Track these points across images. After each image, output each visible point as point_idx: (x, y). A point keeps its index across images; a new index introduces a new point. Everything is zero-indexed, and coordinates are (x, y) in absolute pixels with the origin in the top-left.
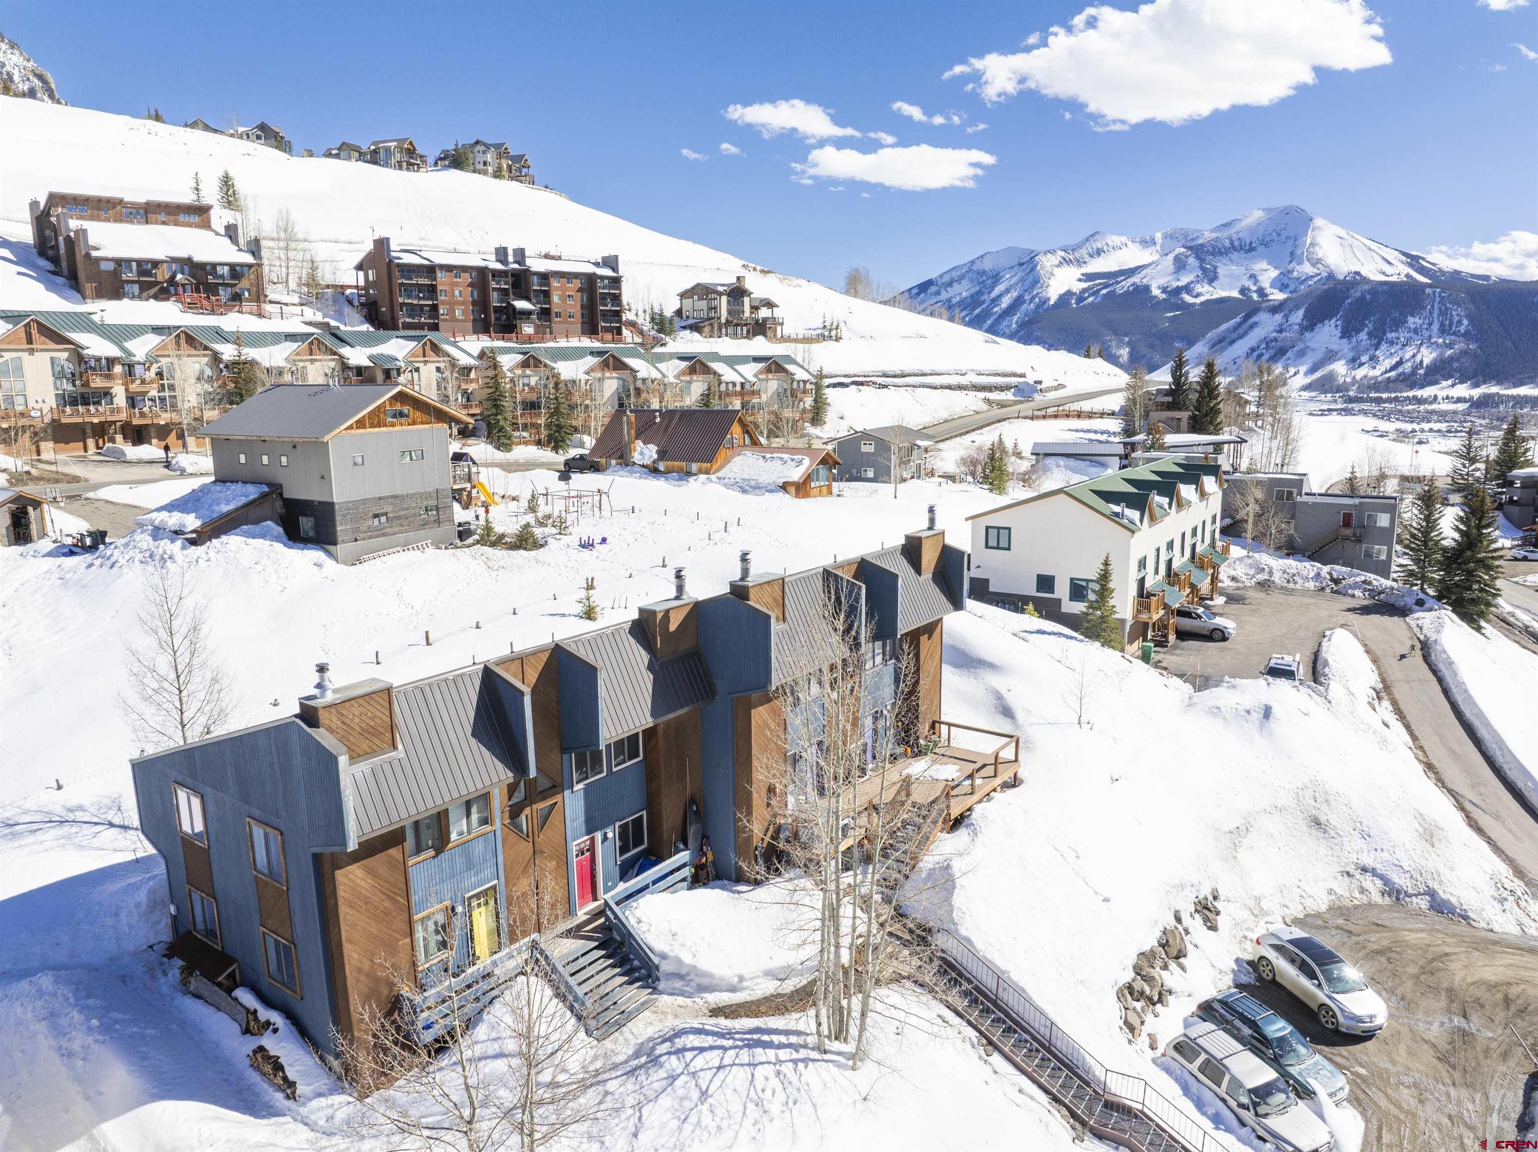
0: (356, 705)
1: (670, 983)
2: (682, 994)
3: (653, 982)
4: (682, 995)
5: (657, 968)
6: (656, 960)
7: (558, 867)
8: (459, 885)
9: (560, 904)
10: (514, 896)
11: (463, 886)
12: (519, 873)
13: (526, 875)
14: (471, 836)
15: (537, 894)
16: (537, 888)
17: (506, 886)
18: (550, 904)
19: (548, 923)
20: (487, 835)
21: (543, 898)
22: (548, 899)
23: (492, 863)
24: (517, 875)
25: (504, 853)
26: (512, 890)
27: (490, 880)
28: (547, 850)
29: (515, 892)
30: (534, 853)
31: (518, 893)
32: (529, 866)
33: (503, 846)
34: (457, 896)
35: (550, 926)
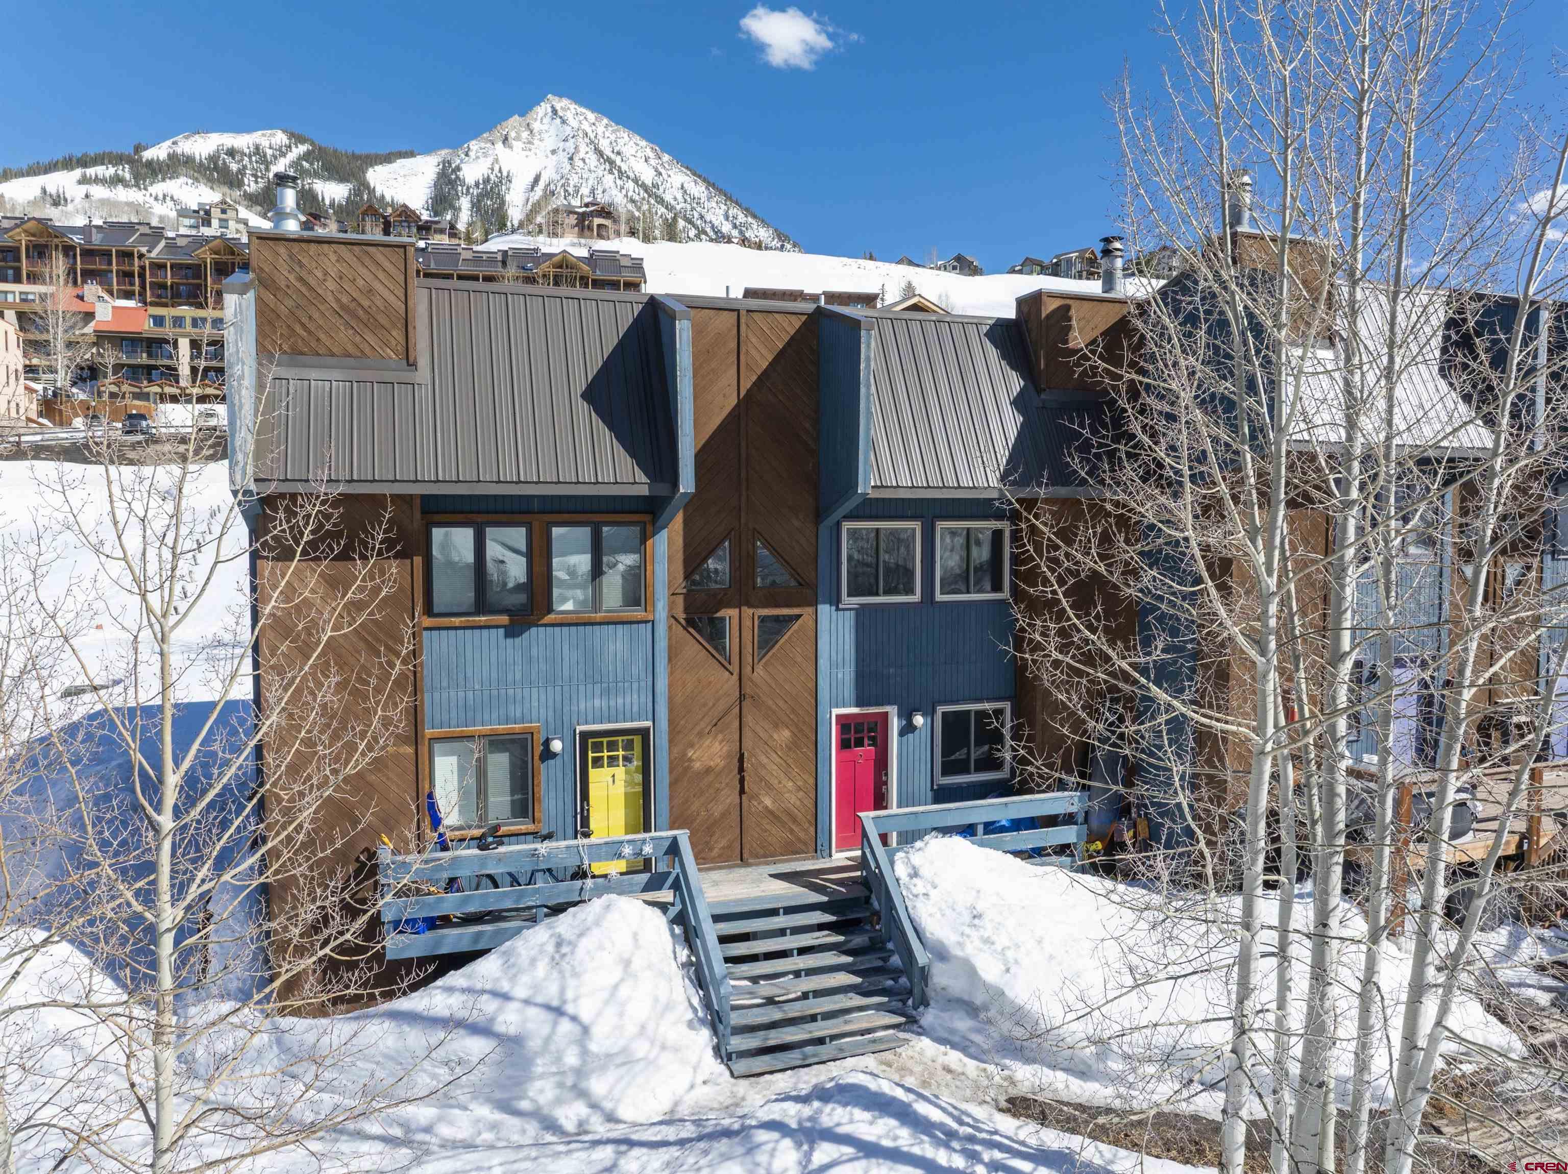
0: (333, 258)
1: (945, 1016)
2: (963, 1047)
3: (915, 1008)
4: (964, 1050)
5: (924, 974)
6: (922, 957)
7: (794, 745)
8: (566, 702)
9: (794, 820)
10: (689, 768)
11: (574, 708)
12: (702, 724)
13: (720, 737)
14: (599, 616)
15: (742, 781)
16: (741, 769)
17: (671, 741)
18: (771, 812)
19: (763, 847)
20: (635, 626)
21: (756, 796)
22: (768, 802)
23: (643, 684)
24: (698, 728)
25: (671, 674)
26: (685, 755)
27: (635, 716)
28: (770, 703)
29: (690, 760)
30: (742, 697)
31: (697, 765)
32: (727, 719)
33: (670, 660)
34: (559, 723)
35: (765, 856)
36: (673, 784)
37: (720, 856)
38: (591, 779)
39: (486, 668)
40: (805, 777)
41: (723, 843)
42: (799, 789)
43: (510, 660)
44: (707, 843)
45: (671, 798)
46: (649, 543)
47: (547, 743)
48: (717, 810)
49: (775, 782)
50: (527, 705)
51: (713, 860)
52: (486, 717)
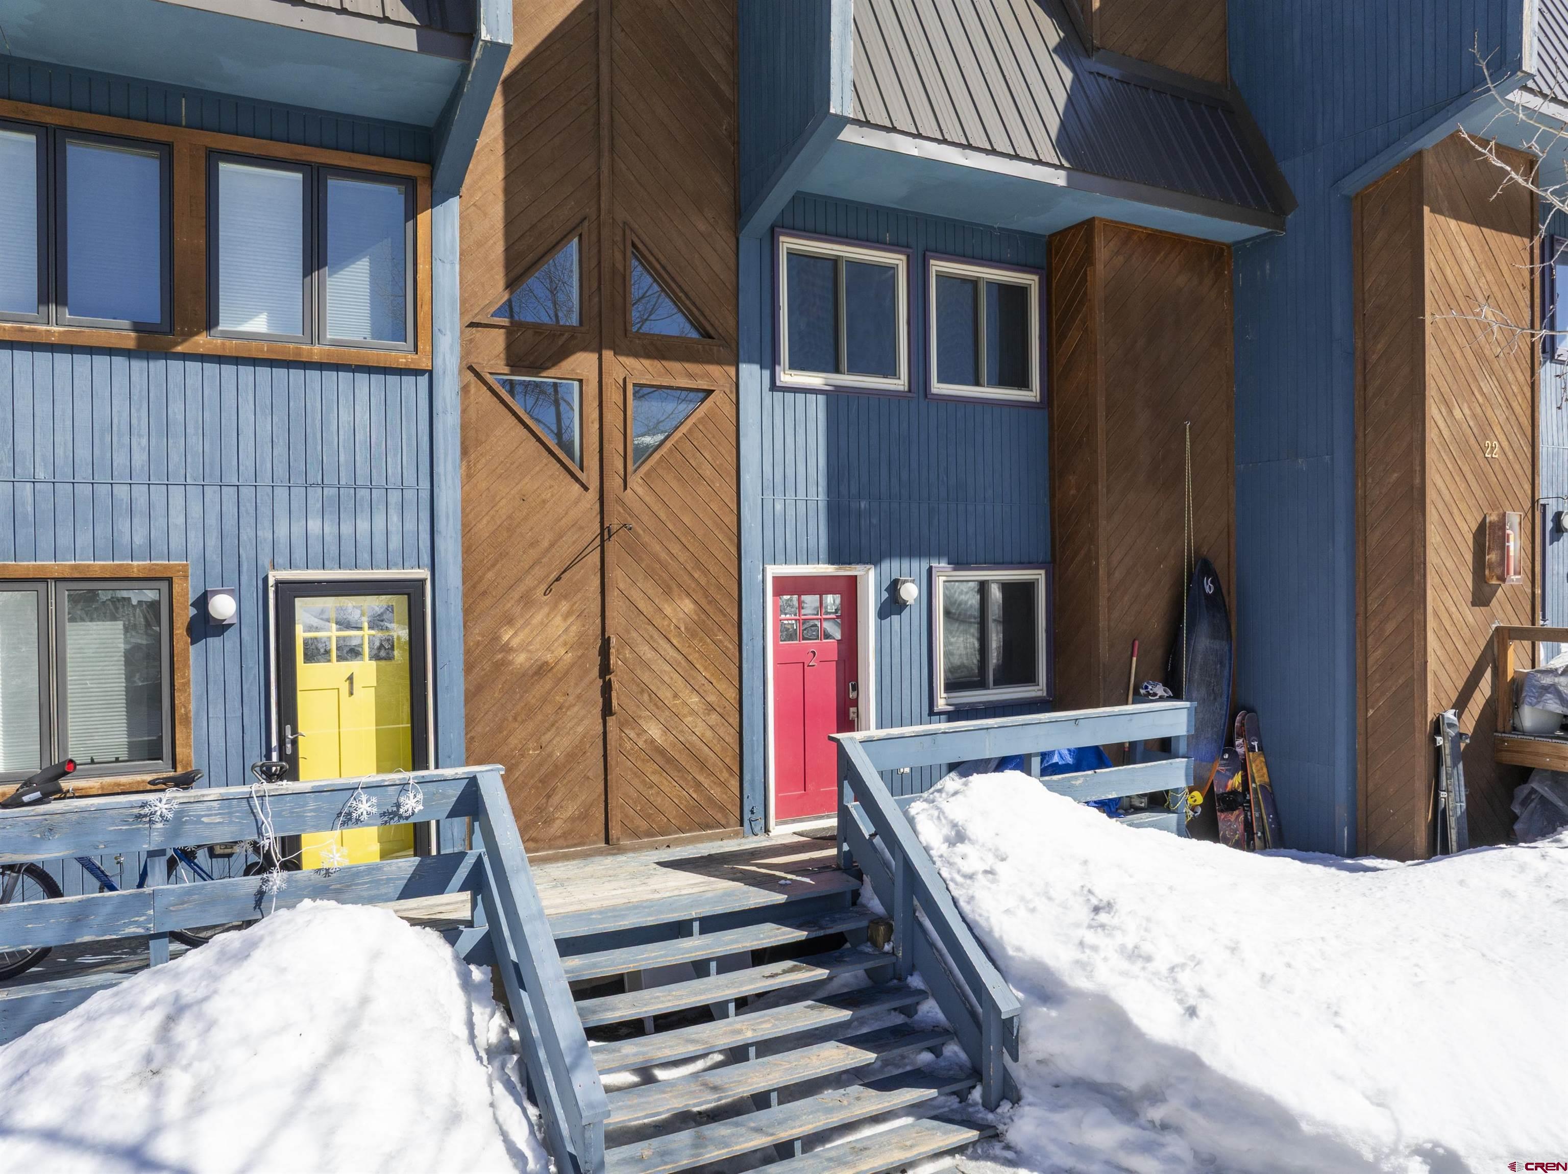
3: (991, 1106)
6: (1005, 998)
7: (700, 627)
8: (247, 521)
9: (703, 765)
10: (503, 663)
11: (265, 534)
12: (529, 582)
13: (564, 606)
14: (317, 352)
15: (607, 689)
16: (605, 669)
17: (467, 611)
18: (661, 751)
19: (647, 817)
20: (392, 379)
21: (634, 721)
22: (655, 731)
23: (410, 495)
24: (521, 589)
25: (468, 477)
26: (497, 638)
27: (395, 557)
28: (657, 548)
29: (507, 649)
30: (605, 534)
31: (520, 659)
32: (576, 573)
33: (465, 452)
34: (231, 564)
35: (649, 834)
36: (471, 696)
37: (565, 835)
38: (301, 683)
39: (63, 437)
40: (722, 686)
41: (571, 809)
42: (711, 708)
43: (120, 422)
44: (540, 809)
45: (470, 721)
46: (423, 218)
47: (202, 602)
48: (560, 746)
49: (665, 694)
50: (159, 522)
51: (551, 843)
52: (65, 539)
